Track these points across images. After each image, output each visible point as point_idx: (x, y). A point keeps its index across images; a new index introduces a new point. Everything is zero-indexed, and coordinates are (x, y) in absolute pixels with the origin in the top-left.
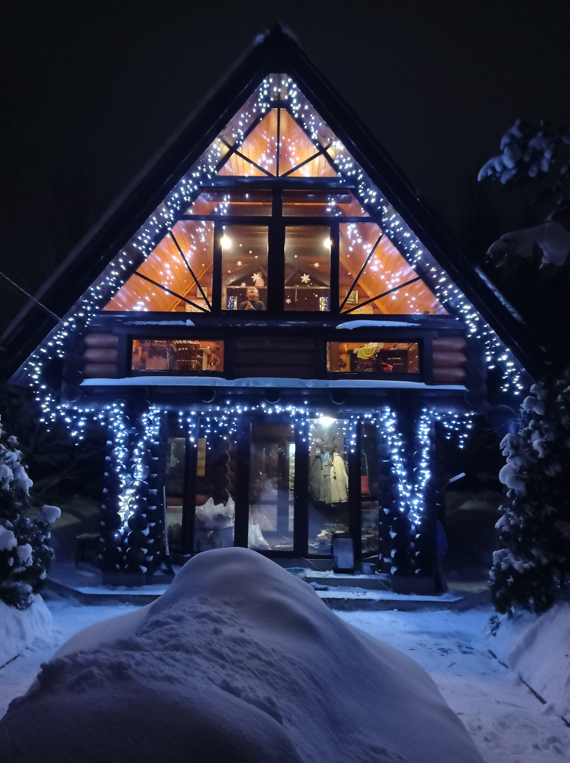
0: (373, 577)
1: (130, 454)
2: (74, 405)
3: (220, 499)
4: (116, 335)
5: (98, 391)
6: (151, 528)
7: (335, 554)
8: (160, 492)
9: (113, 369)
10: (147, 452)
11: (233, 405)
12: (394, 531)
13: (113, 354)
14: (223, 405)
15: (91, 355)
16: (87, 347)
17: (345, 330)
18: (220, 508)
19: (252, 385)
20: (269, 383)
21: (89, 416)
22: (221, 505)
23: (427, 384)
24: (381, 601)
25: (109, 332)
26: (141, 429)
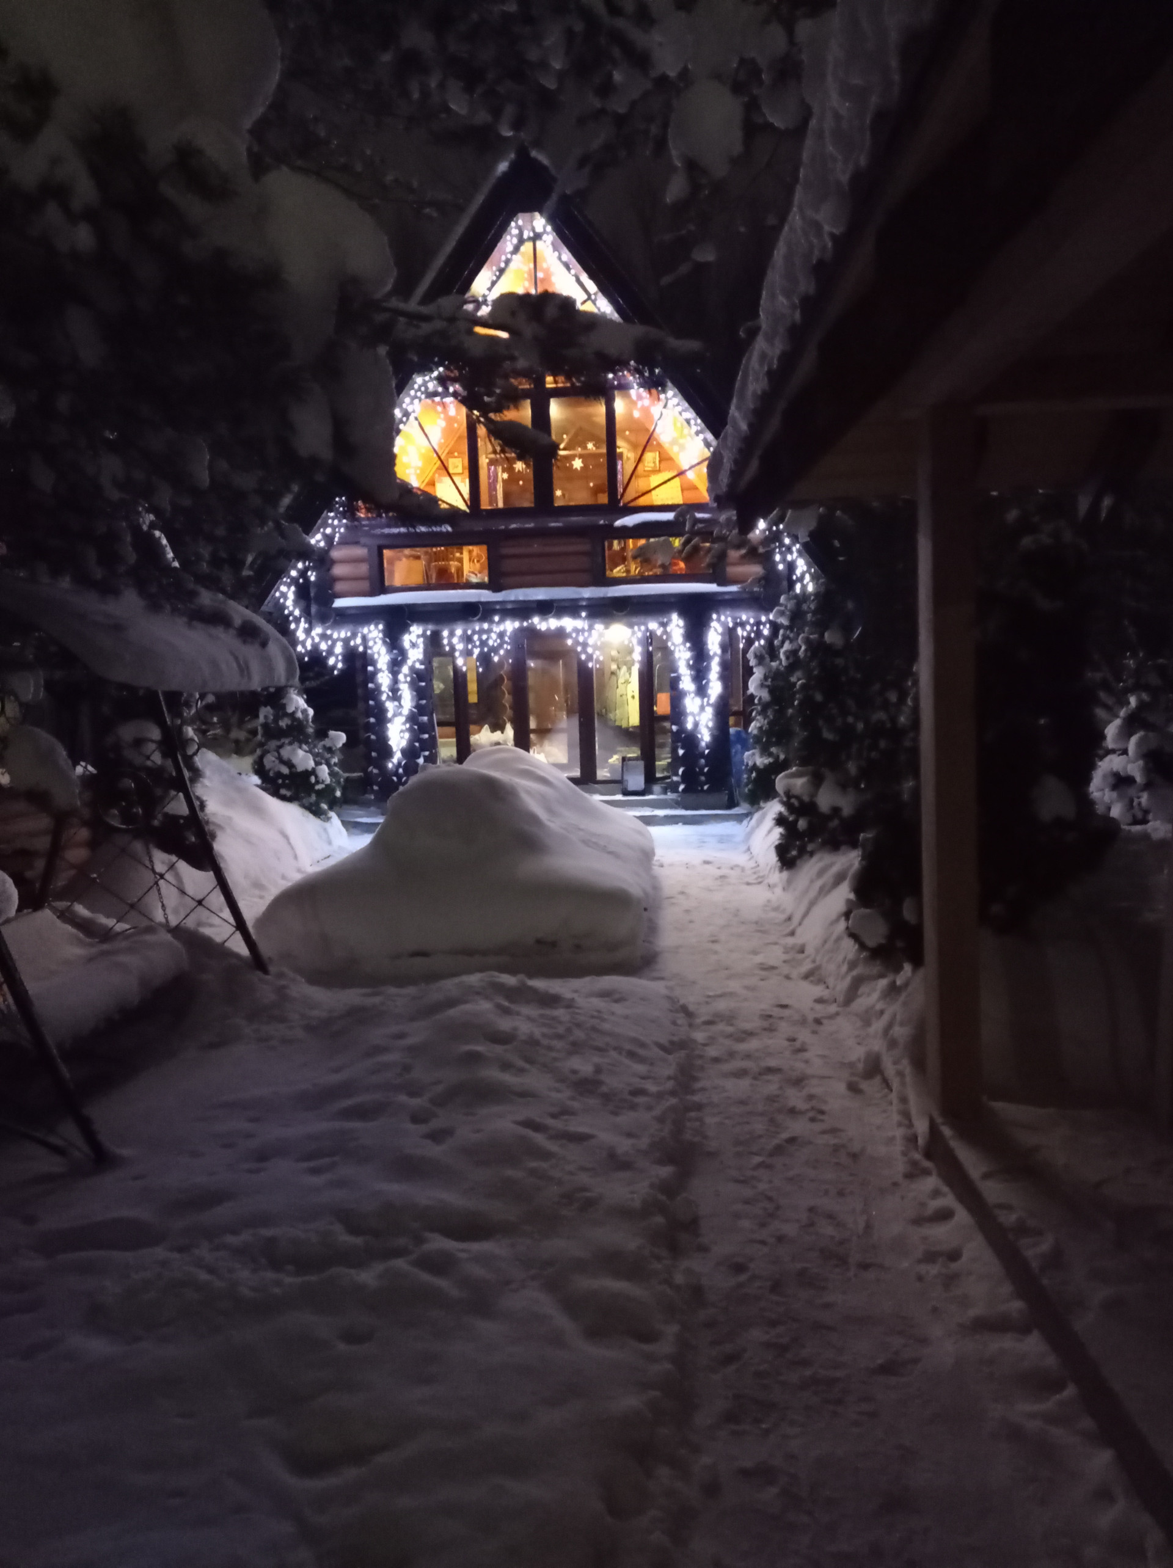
0: (662, 797)
1: (395, 681)
2: (328, 628)
3: (497, 727)
4: (364, 546)
5: (349, 612)
6: (425, 757)
7: (625, 778)
8: (431, 720)
9: (365, 585)
10: (412, 679)
11: (502, 621)
12: (682, 748)
13: (364, 569)
14: (492, 622)
15: (338, 570)
16: (333, 562)
17: (624, 528)
18: (497, 736)
19: (521, 598)
20: (540, 594)
21: (346, 641)
22: (499, 733)
23: (719, 585)
24: (666, 817)
25: (357, 543)
26: (403, 653)
